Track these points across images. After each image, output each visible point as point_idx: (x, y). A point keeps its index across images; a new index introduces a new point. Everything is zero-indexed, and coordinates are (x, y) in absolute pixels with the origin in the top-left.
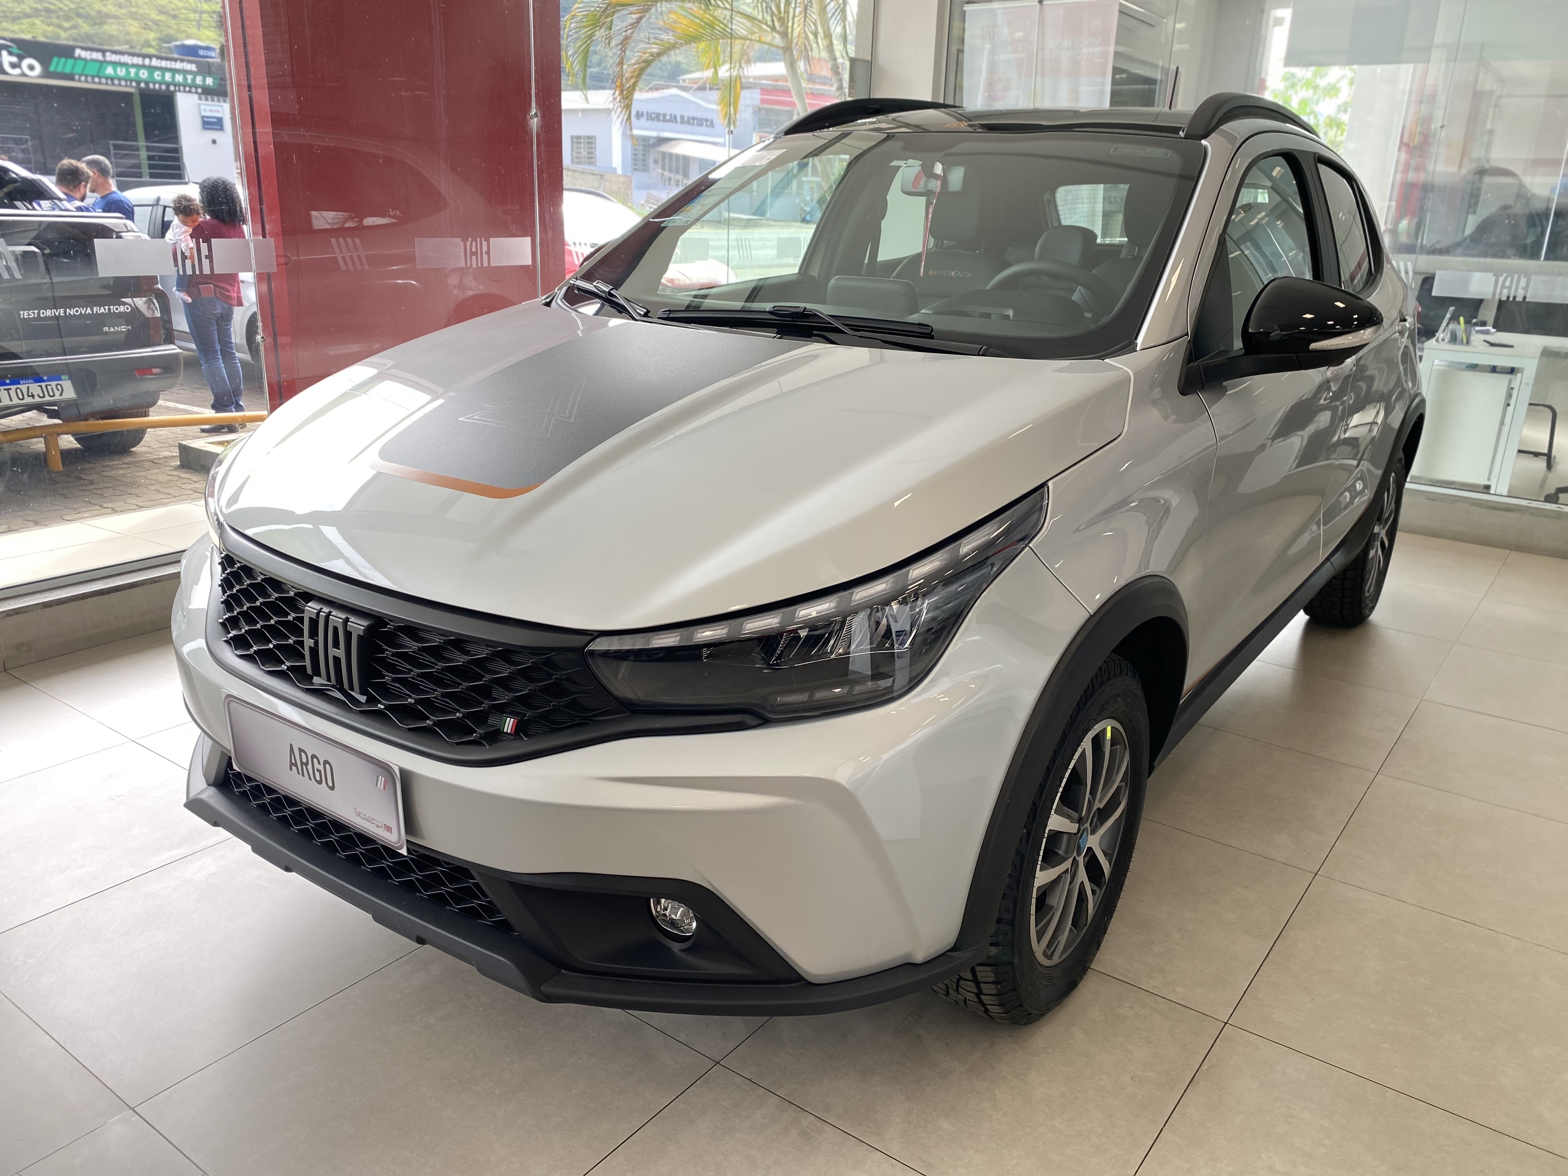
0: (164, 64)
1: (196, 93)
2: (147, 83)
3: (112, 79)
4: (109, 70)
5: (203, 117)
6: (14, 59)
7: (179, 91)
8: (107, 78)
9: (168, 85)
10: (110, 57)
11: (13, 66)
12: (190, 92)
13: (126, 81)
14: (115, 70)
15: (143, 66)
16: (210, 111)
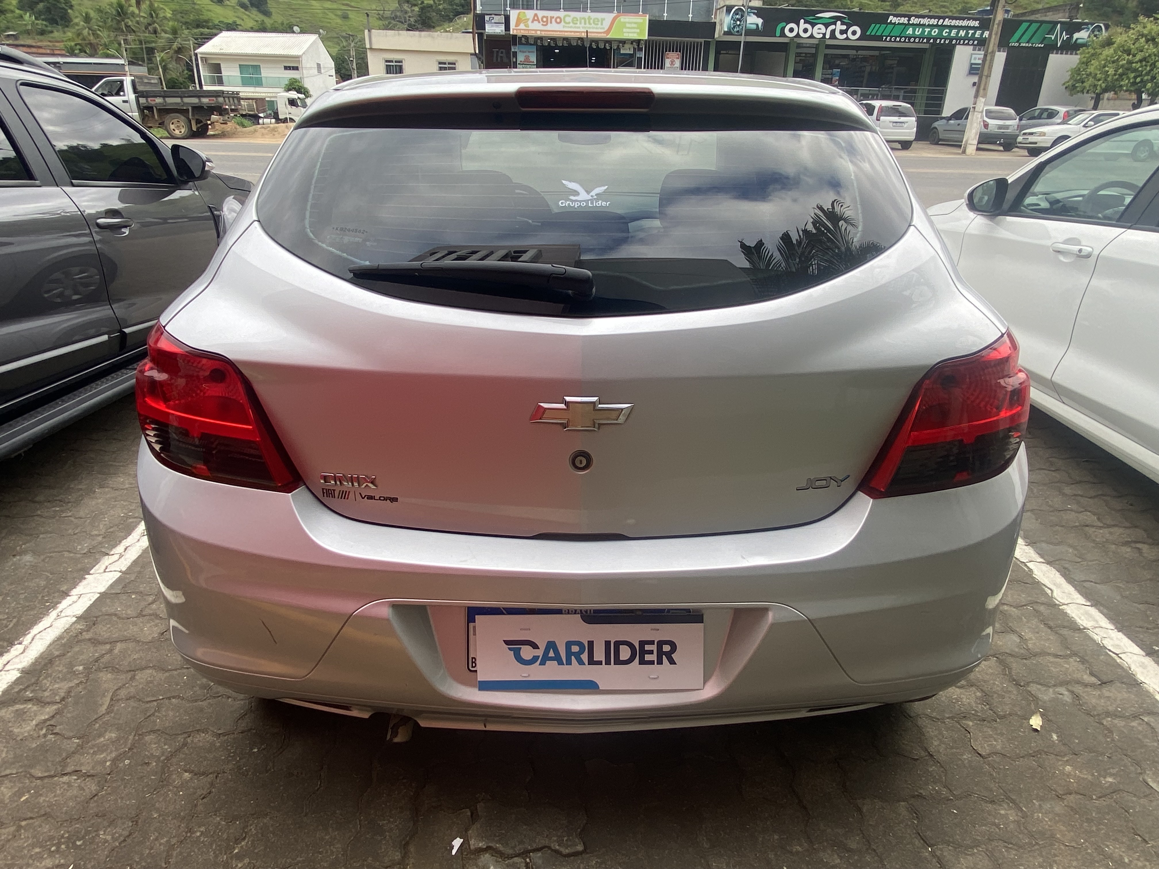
0: (954, 23)
1: (973, 44)
2: (935, 39)
3: (910, 38)
4: (910, 31)
5: (972, 64)
6: (844, 27)
7: (959, 44)
8: (906, 38)
9: (951, 40)
10: (914, 20)
12: (968, 44)
13: (920, 38)
14: (914, 31)
15: (937, 26)
16: (978, 59)
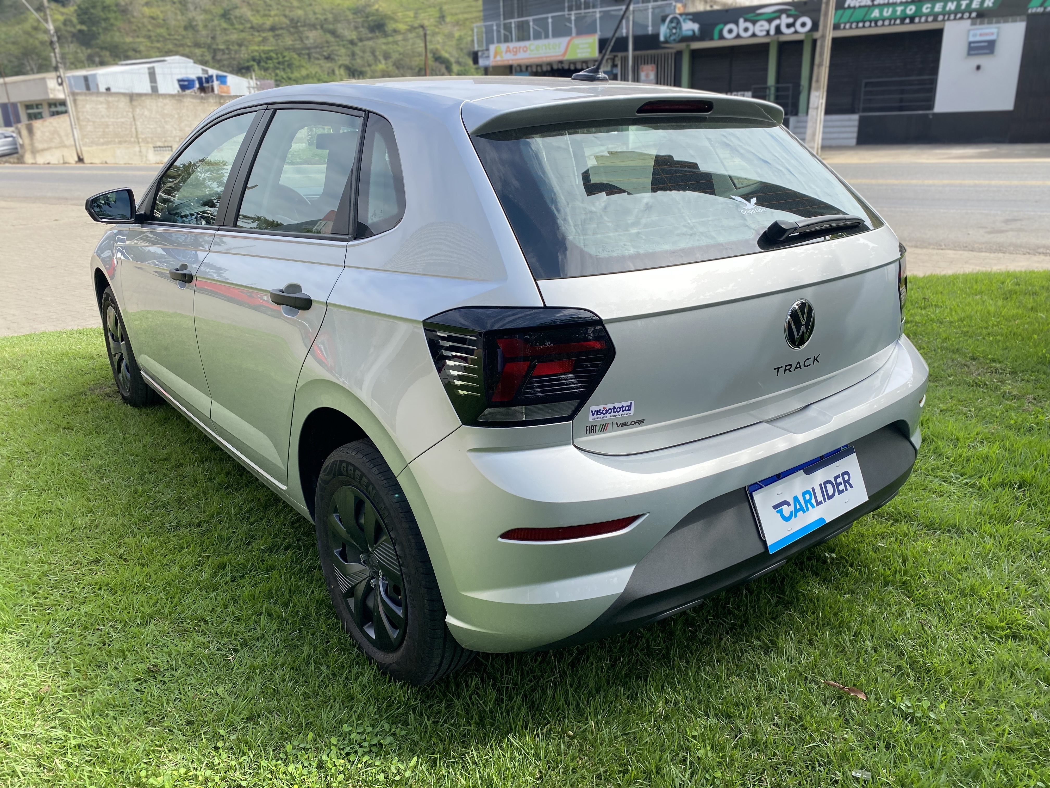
1: (969, 17)
5: (970, 43)
7: (949, 19)
9: (936, 16)
11: (789, 26)
14: (881, 13)
16: (981, 35)
